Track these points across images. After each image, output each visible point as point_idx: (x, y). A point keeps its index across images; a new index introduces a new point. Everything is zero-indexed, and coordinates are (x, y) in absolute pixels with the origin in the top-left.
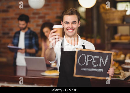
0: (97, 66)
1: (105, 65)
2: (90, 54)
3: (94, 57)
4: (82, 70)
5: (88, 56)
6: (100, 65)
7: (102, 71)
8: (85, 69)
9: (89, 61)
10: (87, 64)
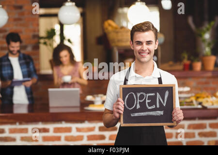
0: (154, 107)
1: (164, 105)
2: (141, 92)
3: (148, 95)
4: (132, 115)
5: (139, 95)
6: (158, 106)
7: (162, 114)
8: (136, 114)
9: (141, 101)
10: (138, 107)
